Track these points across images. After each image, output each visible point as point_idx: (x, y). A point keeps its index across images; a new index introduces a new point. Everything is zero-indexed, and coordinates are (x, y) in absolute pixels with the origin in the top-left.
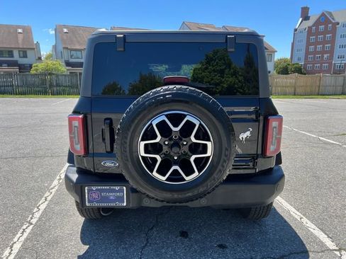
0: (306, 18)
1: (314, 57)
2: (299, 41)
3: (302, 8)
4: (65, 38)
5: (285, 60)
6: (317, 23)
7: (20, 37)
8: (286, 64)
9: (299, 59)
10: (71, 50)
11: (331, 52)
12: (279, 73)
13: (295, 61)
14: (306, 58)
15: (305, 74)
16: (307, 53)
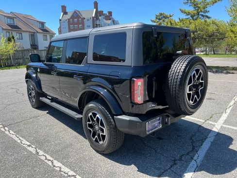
0: (65, 13)
2: (64, 28)
3: (62, 6)
6: (73, 17)
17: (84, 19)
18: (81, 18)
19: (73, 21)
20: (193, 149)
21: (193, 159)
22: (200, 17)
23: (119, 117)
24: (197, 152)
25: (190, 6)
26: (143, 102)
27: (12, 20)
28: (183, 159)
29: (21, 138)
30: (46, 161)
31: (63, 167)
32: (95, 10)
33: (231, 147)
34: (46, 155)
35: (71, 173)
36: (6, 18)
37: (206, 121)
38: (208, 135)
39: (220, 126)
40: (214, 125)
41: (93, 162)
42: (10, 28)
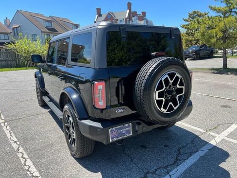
0: (100, 15)
3: (97, 9)
6: (107, 19)
17: (118, 20)
18: (114, 19)
20: (175, 162)
21: (168, 174)
22: (233, 14)
23: (83, 121)
24: (178, 166)
25: (221, 2)
26: (105, 107)
27: (50, 23)
28: (157, 173)
29: (12, 134)
30: (21, 158)
31: (32, 166)
32: (128, 11)
33: (222, 165)
34: (24, 153)
35: (36, 174)
36: (45, 21)
37: (207, 131)
38: (201, 147)
39: (221, 138)
40: (214, 137)
41: (63, 165)
42: (48, 31)
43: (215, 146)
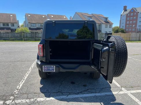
0: (125, 10)
1: (129, 26)
2: (123, 20)
3: (124, 7)
4: (29, 18)
5: (117, 27)
6: (130, 12)
7: (12, 18)
8: (117, 29)
9: (123, 27)
10: (32, 23)
11: (136, 24)
12: (115, 33)
13: (121, 27)
14: (126, 26)
15: (125, 33)
16: (126, 24)
17: (139, 13)
18: (136, 12)
19: (130, 15)
27: (91, 18)
36: (88, 17)
37: (121, 87)
43: (113, 95)
